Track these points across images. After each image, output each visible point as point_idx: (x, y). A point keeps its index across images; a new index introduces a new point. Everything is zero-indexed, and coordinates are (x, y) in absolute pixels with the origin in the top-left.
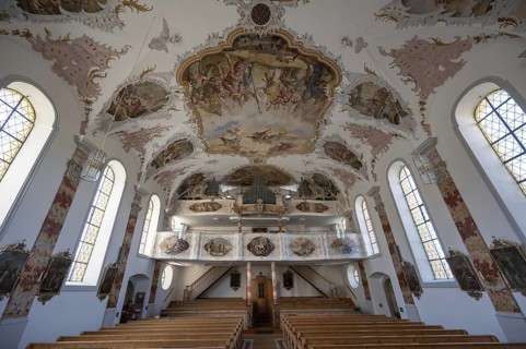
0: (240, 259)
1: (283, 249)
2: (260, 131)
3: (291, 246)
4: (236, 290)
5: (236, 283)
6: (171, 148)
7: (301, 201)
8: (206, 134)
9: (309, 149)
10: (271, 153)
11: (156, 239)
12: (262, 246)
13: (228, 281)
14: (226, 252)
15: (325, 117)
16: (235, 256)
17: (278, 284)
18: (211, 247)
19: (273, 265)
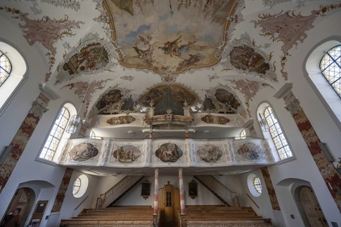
0: (148, 165)
1: (191, 154)
2: (171, 40)
3: (199, 152)
4: (146, 198)
5: (146, 192)
6: (85, 53)
7: (205, 114)
8: (119, 40)
9: (215, 62)
10: (181, 69)
11: (67, 146)
12: (170, 152)
13: (139, 190)
14: (134, 159)
15: (236, 13)
16: (142, 162)
17: (185, 192)
18: (120, 154)
19: (180, 173)
